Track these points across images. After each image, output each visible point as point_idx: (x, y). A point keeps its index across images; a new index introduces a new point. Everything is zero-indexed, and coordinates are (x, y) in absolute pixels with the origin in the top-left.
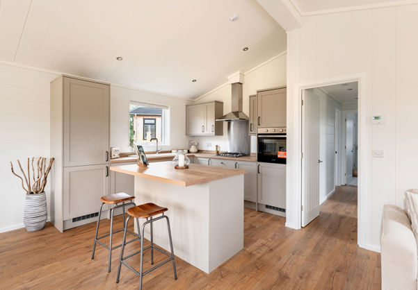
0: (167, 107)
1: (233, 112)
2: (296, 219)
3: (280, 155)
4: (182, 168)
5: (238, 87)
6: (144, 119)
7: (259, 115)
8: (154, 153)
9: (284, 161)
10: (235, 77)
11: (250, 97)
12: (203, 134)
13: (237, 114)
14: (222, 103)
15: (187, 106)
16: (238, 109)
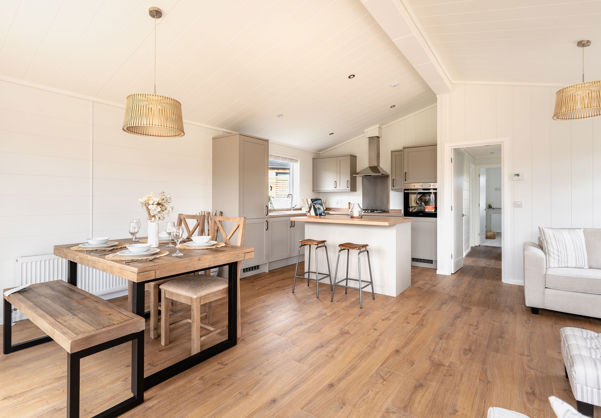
0: (296, 161)
1: (371, 168)
2: (446, 266)
3: (429, 209)
4: (357, 218)
5: (375, 141)
6: (277, 174)
7: (406, 170)
8: (290, 210)
9: (434, 215)
10: (373, 131)
11: (392, 152)
12: (335, 190)
13: (375, 169)
14: (355, 157)
15: (314, 159)
16: (376, 164)
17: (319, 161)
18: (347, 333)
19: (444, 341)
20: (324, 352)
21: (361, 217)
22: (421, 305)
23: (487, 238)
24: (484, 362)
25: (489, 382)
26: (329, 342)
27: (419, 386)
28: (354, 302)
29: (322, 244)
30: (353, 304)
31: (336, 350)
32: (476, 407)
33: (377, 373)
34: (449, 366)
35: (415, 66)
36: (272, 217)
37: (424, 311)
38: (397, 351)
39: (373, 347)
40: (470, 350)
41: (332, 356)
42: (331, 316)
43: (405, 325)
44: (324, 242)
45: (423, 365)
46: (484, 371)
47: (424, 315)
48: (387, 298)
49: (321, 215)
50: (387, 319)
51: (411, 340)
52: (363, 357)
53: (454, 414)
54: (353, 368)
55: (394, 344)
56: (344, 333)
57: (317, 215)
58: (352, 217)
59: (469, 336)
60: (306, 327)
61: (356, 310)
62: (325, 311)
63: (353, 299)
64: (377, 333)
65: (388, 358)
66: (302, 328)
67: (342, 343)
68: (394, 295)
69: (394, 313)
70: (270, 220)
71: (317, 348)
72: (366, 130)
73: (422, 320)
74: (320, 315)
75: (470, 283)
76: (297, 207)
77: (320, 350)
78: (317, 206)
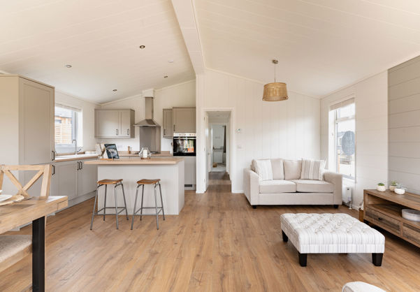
0: (80, 110)
1: (147, 120)
2: (201, 188)
3: (190, 151)
4: (146, 159)
5: (149, 100)
7: (174, 124)
8: (73, 154)
9: (194, 154)
10: (149, 93)
11: (164, 110)
12: (117, 137)
13: (150, 121)
14: (134, 111)
15: (95, 110)
16: (150, 118)
17: (100, 112)
18: (156, 253)
19: (221, 238)
20: (143, 277)
21: (149, 158)
22: (196, 217)
23: (214, 166)
24: (247, 246)
25: (256, 258)
26: (144, 266)
27: (223, 277)
28: (149, 226)
29: (119, 182)
30: (150, 228)
31: (154, 271)
32: (258, 277)
33: (192, 278)
34: (232, 255)
35: (189, 51)
36: (58, 161)
37: (201, 221)
38: (198, 256)
39: (180, 259)
40: (237, 240)
41: (153, 278)
42: (136, 242)
43: (194, 234)
44: (121, 180)
45: (218, 260)
46: (250, 252)
47: (202, 224)
48: (173, 216)
49: (114, 158)
50: (180, 233)
51: (202, 244)
52: (176, 269)
53: (250, 287)
54: (174, 281)
55: (193, 251)
56: (154, 254)
57: (110, 158)
58: (142, 159)
59: (232, 231)
60: (118, 258)
61: (154, 232)
62: (129, 240)
63: (149, 224)
64: (178, 247)
65: (195, 263)
66: (114, 262)
67: (156, 263)
68: (178, 214)
69: (183, 227)
70: (56, 165)
71: (136, 276)
72: (143, 92)
73: (202, 228)
74: (127, 244)
75: (217, 197)
76: (82, 151)
77: (139, 277)
78: (110, 151)
